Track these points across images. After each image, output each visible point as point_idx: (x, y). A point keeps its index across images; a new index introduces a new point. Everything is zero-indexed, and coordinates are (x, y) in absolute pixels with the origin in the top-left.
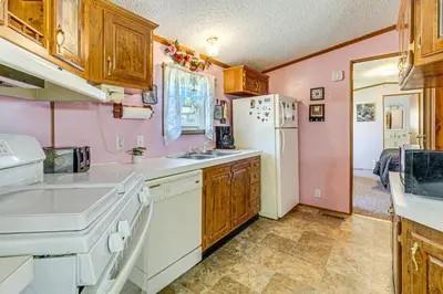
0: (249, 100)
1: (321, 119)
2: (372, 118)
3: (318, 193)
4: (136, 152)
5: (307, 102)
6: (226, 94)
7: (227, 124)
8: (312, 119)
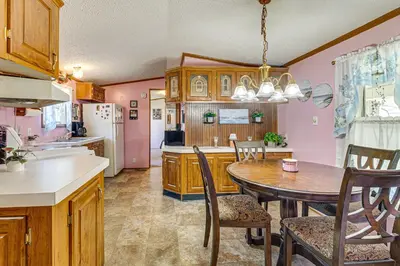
0: (96, 105)
1: (136, 118)
2: (160, 118)
3: (134, 160)
4: (30, 138)
5: (129, 109)
6: (78, 100)
7: (78, 121)
8: (132, 118)
